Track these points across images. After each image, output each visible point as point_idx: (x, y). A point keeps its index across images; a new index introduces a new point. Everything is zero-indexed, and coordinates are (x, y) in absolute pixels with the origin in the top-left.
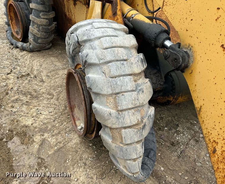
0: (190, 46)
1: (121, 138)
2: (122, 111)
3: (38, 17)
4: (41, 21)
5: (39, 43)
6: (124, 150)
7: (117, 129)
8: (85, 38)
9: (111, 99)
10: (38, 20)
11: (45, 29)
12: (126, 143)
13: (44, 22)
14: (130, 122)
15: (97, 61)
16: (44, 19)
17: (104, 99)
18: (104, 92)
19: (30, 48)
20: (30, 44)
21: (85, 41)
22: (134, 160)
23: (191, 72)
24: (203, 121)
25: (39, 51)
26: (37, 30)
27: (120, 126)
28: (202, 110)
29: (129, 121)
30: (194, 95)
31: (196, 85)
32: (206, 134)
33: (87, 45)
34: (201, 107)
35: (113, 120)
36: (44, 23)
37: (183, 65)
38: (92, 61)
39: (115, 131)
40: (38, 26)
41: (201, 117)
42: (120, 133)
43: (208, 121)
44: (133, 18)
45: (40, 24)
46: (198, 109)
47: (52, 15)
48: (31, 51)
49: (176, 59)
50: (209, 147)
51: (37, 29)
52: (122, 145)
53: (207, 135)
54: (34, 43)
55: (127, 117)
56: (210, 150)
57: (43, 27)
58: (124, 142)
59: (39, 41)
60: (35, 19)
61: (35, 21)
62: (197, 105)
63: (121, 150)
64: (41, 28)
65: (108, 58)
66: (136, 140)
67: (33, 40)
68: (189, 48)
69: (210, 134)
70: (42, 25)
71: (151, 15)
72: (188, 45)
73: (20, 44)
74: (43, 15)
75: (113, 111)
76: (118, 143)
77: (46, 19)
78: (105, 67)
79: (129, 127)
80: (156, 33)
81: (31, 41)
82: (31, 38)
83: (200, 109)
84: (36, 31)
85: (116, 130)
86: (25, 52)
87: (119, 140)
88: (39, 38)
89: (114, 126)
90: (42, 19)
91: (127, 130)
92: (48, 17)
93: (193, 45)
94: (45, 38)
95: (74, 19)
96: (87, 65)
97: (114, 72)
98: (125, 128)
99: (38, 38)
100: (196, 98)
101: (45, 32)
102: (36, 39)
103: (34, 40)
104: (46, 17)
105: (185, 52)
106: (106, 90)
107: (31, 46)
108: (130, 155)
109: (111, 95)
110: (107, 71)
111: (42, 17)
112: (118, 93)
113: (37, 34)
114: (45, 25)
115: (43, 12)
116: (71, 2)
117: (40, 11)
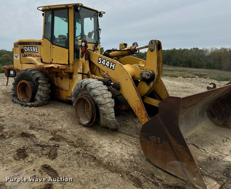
2: (105, 99)
3: (44, 86)
5: (43, 101)
8: (88, 82)
9: (101, 96)
13: (46, 89)
18: (99, 94)
19: (37, 104)
20: (37, 102)
21: (88, 84)
23: (121, 90)
24: (130, 103)
25: (41, 106)
33: (89, 84)
34: (128, 99)
35: (103, 101)
38: (93, 87)
39: (104, 105)
40: (44, 91)
42: (106, 105)
44: (97, 78)
47: (49, 85)
48: (37, 106)
50: (134, 111)
54: (40, 100)
55: (107, 100)
58: (108, 107)
59: (44, 99)
60: (42, 88)
63: (108, 110)
64: (45, 92)
65: (97, 86)
66: (111, 106)
67: (40, 99)
72: (118, 82)
73: (29, 104)
75: (103, 99)
76: (106, 109)
77: (47, 87)
78: (97, 88)
81: (38, 100)
82: (38, 98)
84: (42, 94)
86: (33, 108)
87: (106, 107)
89: (104, 103)
91: (108, 104)
93: (120, 82)
94: (46, 98)
95: (61, 86)
96: (91, 89)
97: (100, 89)
98: (107, 103)
99: (43, 98)
100: (125, 97)
101: (47, 94)
102: (41, 98)
104: (47, 86)
107: (37, 103)
109: (101, 95)
110: (98, 89)
111: (45, 86)
112: (103, 94)
113: (42, 95)
114: (47, 90)
115: (46, 84)
116: (59, 78)
117: (45, 84)
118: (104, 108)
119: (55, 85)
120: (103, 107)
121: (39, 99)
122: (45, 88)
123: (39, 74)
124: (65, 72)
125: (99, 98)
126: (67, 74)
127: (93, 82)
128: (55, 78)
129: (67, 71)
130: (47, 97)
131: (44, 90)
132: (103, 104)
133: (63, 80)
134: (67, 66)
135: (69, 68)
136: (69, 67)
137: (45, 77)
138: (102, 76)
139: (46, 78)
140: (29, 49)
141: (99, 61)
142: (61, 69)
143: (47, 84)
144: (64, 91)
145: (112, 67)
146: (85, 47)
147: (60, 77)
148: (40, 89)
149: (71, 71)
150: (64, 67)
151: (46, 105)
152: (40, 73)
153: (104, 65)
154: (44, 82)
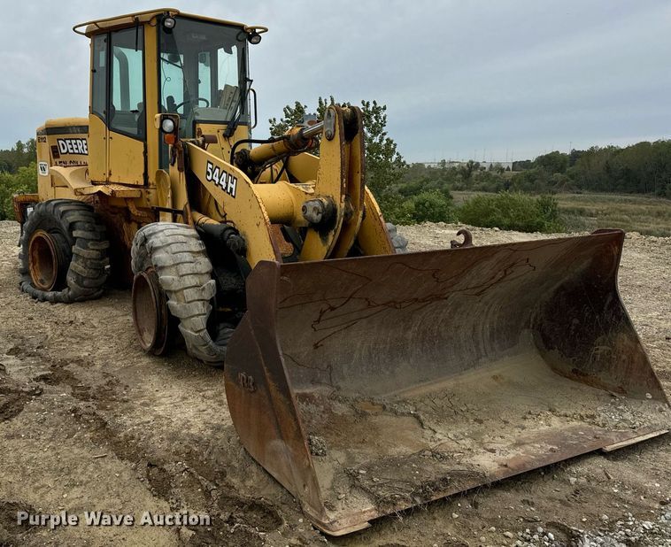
1: (184, 298)
2: (183, 276)
3: (86, 247)
5: (84, 287)
10: (84, 252)
11: (95, 264)
12: (188, 301)
13: (94, 254)
15: (161, 245)
16: (93, 250)
17: (167, 271)
18: (167, 264)
19: (69, 297)
20: (69, 290)
21: (151, 235)
25: (81, 301)
26: (83, 267)
27: (182, 288)
33: (153, 237)
35: (176, 283)
36: (94, 257)
38: (157, 245)
39: (178, 294)
40: (85, 260)
42: (182, 294)
47: (105, 245)
48: (70, 301)
51: (83, 265)
52: (185, 304)
54: (77, 286)
55: (187, 280)
57: (92, 261)
58: (186, 301)
59: (85, 282)
60: (80, 251)
63: (185, 308)
64: (89, 262)
65: (170, 241)
67: (75, 282)
70: (90, 259)
73: (50, 294)
74: (92, 245)
75: (176, 278)
76: (182, 303)
77: (97, 250)
78: (168, 248)
79: (190, 288)
81: (71, 285)
82: (71, 279)
84: (80, 268)
85: (179, 292)
86: (58, 305)
87: (183, 300)
88: (85, 277)
89: (177, 289)
92: (100, 248)
94: (93, 279)
96: (154, 250)
97: (175, 250)
98: (186, 288)
99: (84, 278)
101: (95, 269)
102: (79, 280)
103: (77, 282)
104: (96, 247)
106: (169, 263)
107: (70, 293)
109: (173, 265)
110: (169, 251)
111: (91, 247)
112: (178, 264)
113: (81, 271)
114: (96, 259)
115: (92, 240)
116: (134, 225)
117: (89, 240)
118: (178, 301)
120: (174, 299)
121: (72, 282)
122: (90, 252)
123: (77, 213)
124: (138, 208)
125: (166, 274)
126: (145, 214)
127: (162, 231)
128: (125, 225)
129: (144, 204)
130: (97, 279)
131: (86, 256)
132: (175, 292)
134: (142, 190)
135: (147, 196)
136: (149, 193)
137: (94, 221)
139: (97, 224)
140: (70, 147)
141: (208, 174)
142: (126, 199)
143: (96, 240)
145: (231, 189)
146: (172, 135)
147: (135, 221)
148: (77, 255)
149: (153, 204)
150: (135, 193)
151: (95, 299)
152: (81, 212)
153: (217, 185)
154: (89, 235)
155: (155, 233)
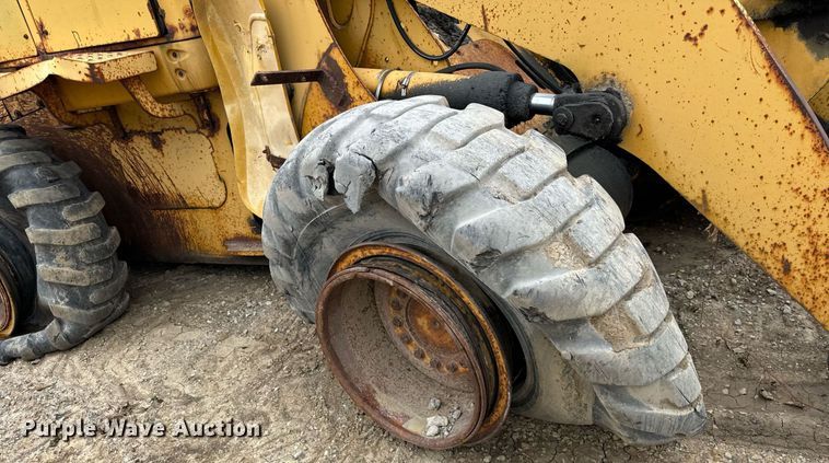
0: (608, 76)
1: (633, 325)
2: (598, 261)
4: (74, 232)
5: (94, 306)
6: (653, 350)
7: (609, 311)
8: (391, 146)
9: (559, 248)
10: (61, 235)
11: (96, 251)
12: (651, 331)
13: (85, 231)
14: (632, 276)
15: (467, 179)
16: (79, 222)
17: (541, 257)
18: (536, 237)
19: (67, 337)
20: (60, 322)
21: (394, 156)
22: (682, 365)
23: (639, 130)
24: (726, 219)
25: (98, 333)
26: (72, 267)
27: (618, 297)
28: (709, 197)
29: (628, 275)
30: (672, 178)
31: (666, 153)
32: (747, 243)
33: (405, 160)
34: (703, 191)
35: (595, 290)
36: (87, 236)
37: (619, 120)
38: (455, 184)
39: (608, 320)
40: (71, 252)
41: (717, 215)
42: (622, 315)
43: (736, 214)
44: (406, 87)
45: (73, 243)
46: (700, 202)
47: (96, 204)
48: (73, 344)
49: (595, 116)
50: (769, 268)
51: (70, 262)
52: (642, 344)
53: (750, 245)
54: (77, 311)
55: (618, 267)
56: (776, 272)
57: (88, 248)
58: (645, 331)
59: (93, 297)
60: (50, 235)
61: (53, 242)
62: (692, 195)
63: (648, 356)
64: (81, 254)
65: (490, 159)
66: (663, 313)
67: (67, 304)
68: (608, 82)
69: (756, 237)
70: (80, 245)
71: (444, 66)
72: (600, 76)
74: (71, 212)
75: (583, 271)
76: (631, 344)
77: (87, 220)
79: (636, 289)
80: (501, 91)
81: (62, 312)
82: (53, 301)
83: (704, 197)
84: (67, 271)
85: (610, 314)
86: (49, 362)
87: (630, 335)
88: (87, 287)
89: (605, 306)
90: (72, 225)
91: (636, 298)
92: (90, 214)
93: (615, 70)
94: (106, 283)
95: (173, 189)
96: (439, 203)
97: (527, 182)
98: (628, 297)
99: (86, 290)
100: (681, 181)
101: (100, 263)
102: (76, 296)
103: (73, 303)
104: (83, 215)
105: (606, 92)
106: (539, 230)
107: (67, 329)
108: (670, 355)
109: (555, 234)
110: (506, 190)
111: (72, 219)
112: (566, 225)
113: (74, 278)
114: (93, 241)
115: (67, 202)
116: (142, 145)
117: (60, 204)
118: (611, 340)
119: (133, 192)
120: (595, 341)
121: (62, 306)
122: (76, 229)
124: (160, 99)
125: (540, 272)
126: (178, 109)
127: (427, 130)
128: (114, 147)
129: (172, 85)
130: (113, 278)
131: (69, 242)
132: (595, 319)
133: (165, 148)
134: (156, 49)
135: (175, 62)
136: (175, 54)
137: (48, 159)
138: (431, 59)
139: (54, 161)
142: (124, 82)
143: (75, 200)
144: (200, 212)
147: (141, 133)
148: (47, 247)
149: (196, 79)
150: (140, 63)
151: (120, 317)
154: (51, 193)
155: (407, 146)
